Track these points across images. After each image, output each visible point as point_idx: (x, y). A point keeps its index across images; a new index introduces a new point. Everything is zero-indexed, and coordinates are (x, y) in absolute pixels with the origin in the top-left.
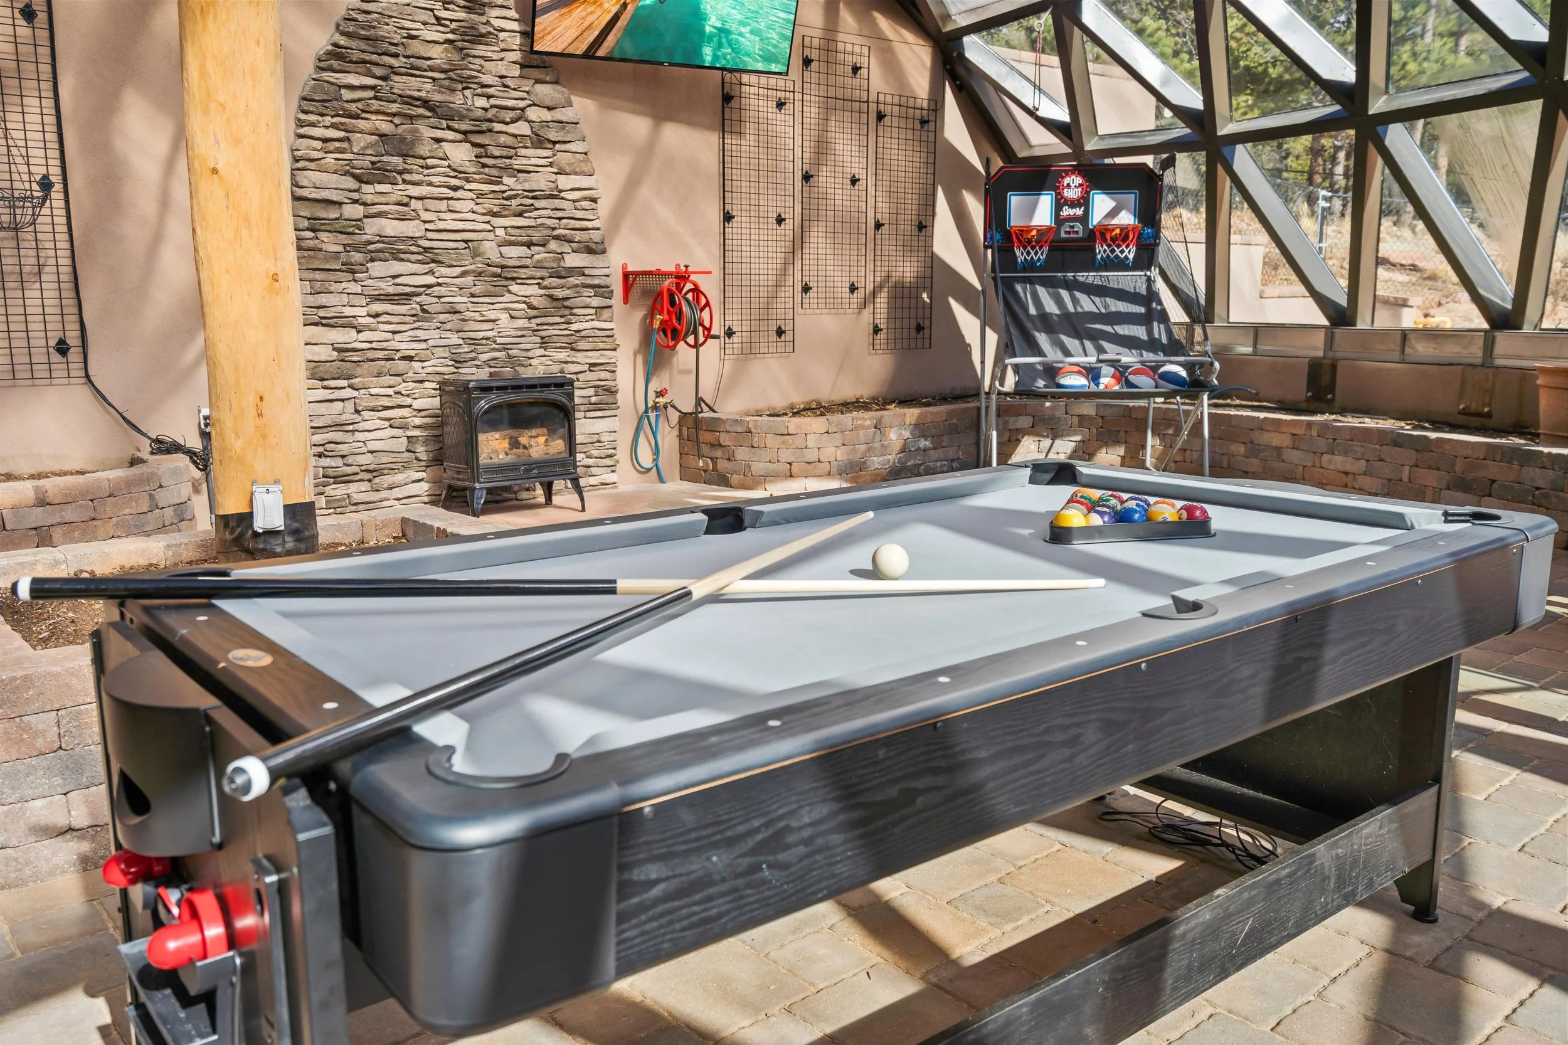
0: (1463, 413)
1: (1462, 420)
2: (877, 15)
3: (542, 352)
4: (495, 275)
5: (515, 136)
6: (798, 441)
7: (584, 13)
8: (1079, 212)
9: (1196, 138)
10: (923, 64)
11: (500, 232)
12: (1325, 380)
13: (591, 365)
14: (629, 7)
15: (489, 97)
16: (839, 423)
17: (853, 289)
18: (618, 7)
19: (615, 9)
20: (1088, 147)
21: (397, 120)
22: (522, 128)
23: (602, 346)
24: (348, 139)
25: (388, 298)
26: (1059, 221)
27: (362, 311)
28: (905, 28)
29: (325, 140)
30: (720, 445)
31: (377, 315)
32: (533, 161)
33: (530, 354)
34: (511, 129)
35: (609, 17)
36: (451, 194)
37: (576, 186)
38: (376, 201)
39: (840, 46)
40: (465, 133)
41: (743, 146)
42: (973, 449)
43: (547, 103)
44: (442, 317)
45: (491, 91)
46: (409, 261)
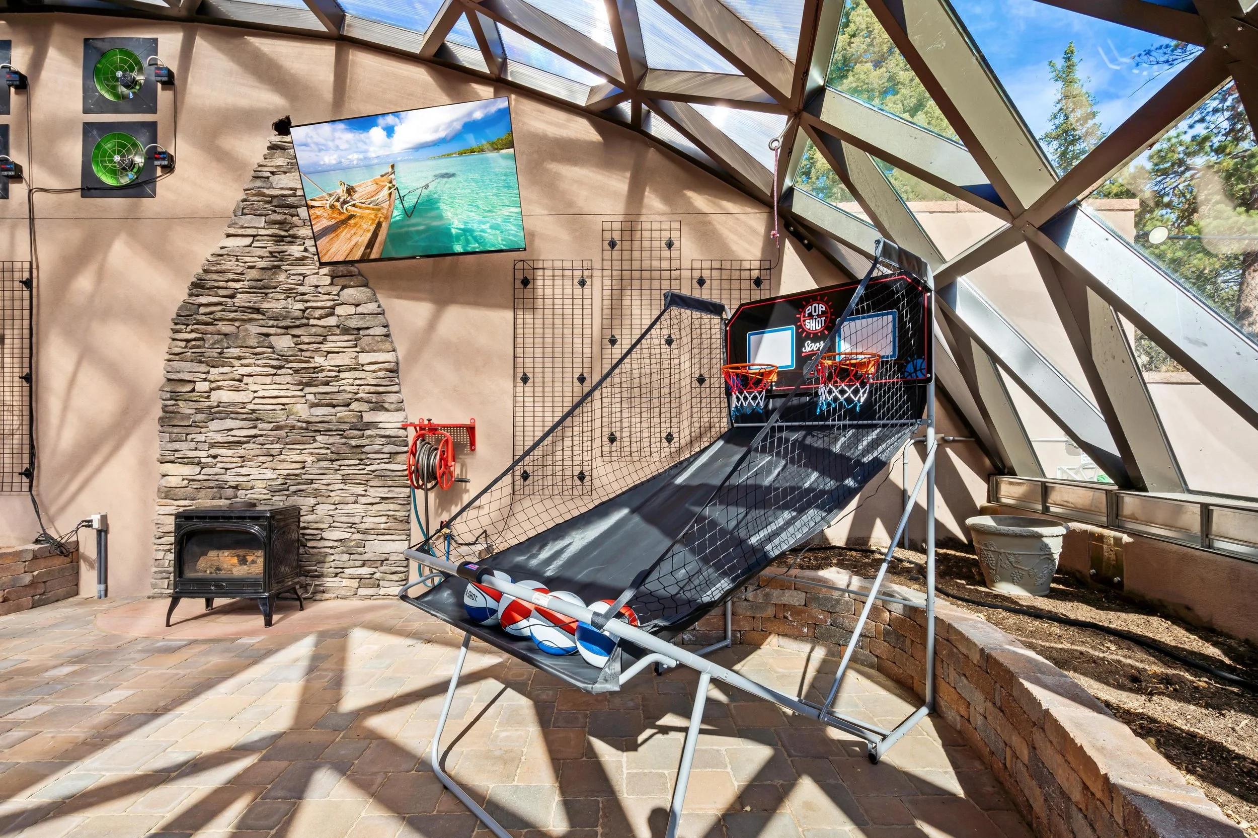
2: (690, 194)
3: (342, 486)
4: (302, 428)
5: (325, 327)
7: (349, 235)
10: (754, 231)
11: (310, 397)
13: (383, 498)
14: (384, 225)
15: (307, 301)
17: (670, 438)
18: (375, 226)
19: (372, 228)
21: (237, 324)
22: (332, 321)
23: (390, 483)
24: (202, 339)
25: (222, 445)
26: (801, 359)
27: (204, 454)
28: (729, 201)
29: (188, 341)
31: (215, 457)
32: (339, 344)
33: (330, 488)
34: (322, 322)
35: (369, 235)
36: (274, 371)
37: (373, 360)
38: (218, 379)
40: (286, 328)
43: (353, 302)
44: (262, 459)
45: (306, 297)
46: (236, 419)
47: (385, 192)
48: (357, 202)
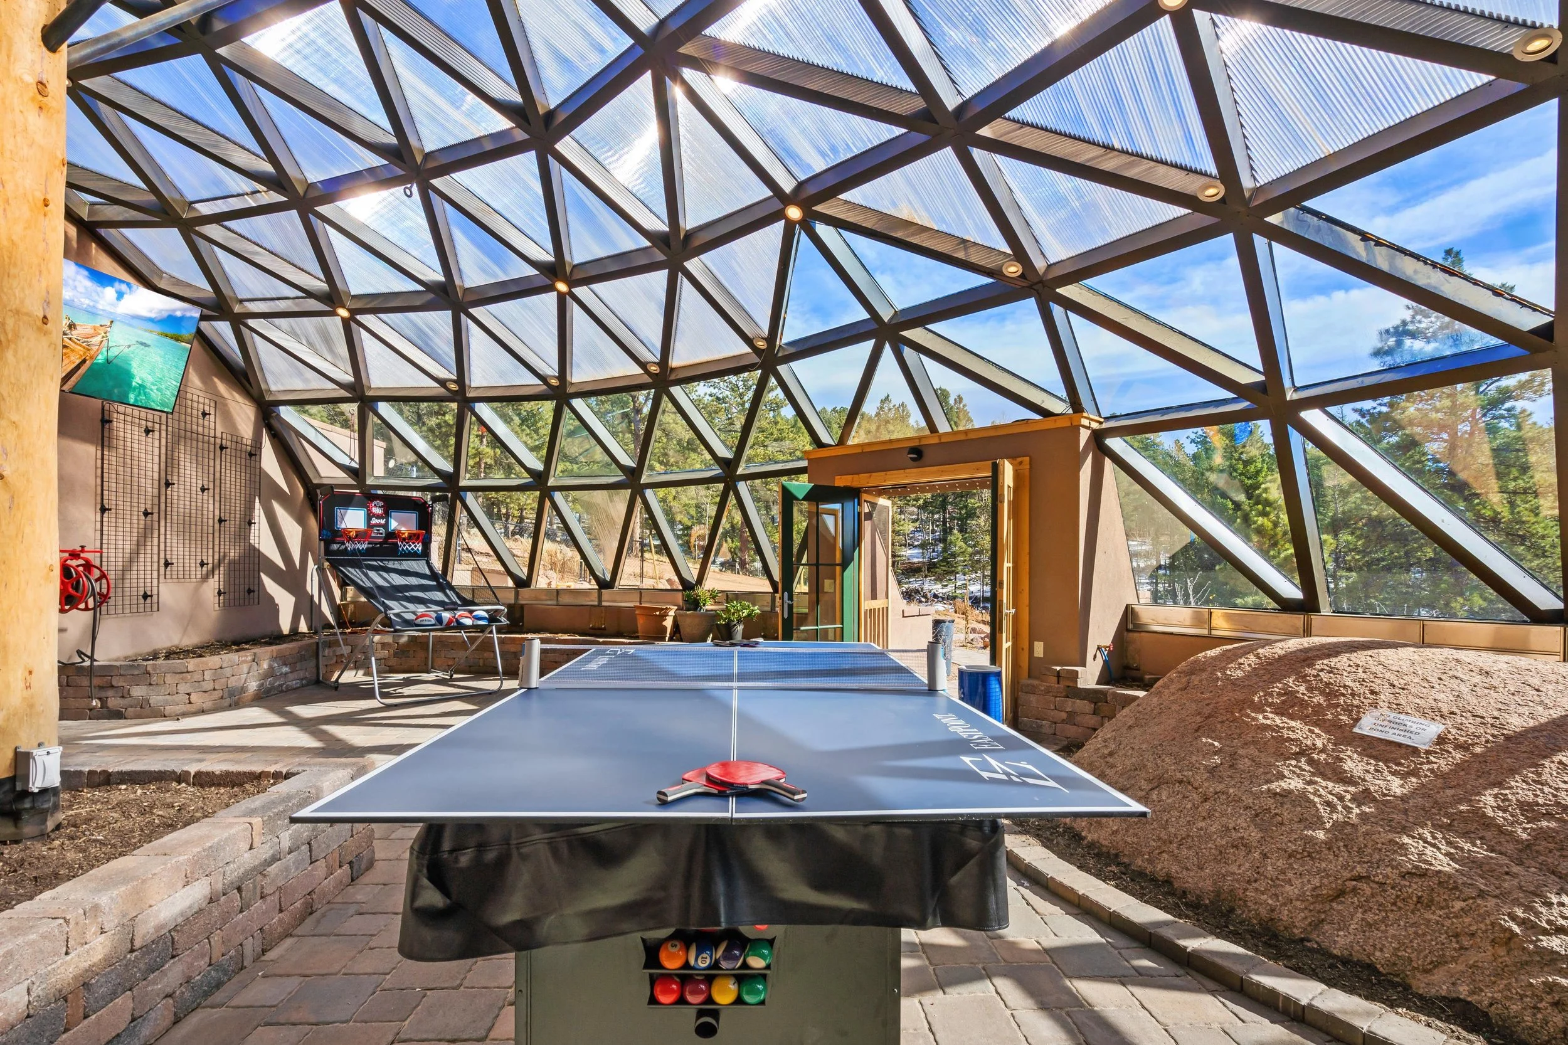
0: (592, 628)
1: (592, 632)
6: (197, 676)
8: (383, 522)
9: (445, 485)
10: (249, 418)
12: (517, 615)
14: (88, 362)
16: (230, 660)
17: (202, 564)
18: (80, 360)
19: (78, 362)
20: (368, 482)
26: (370, 526)
28: (237, 392)
30: (112, 686)
35: (73, 366)
39: (189, 396)
41: (111, 457)
42: (314, 670)
47: (99, 338)
48: (74, 337)
